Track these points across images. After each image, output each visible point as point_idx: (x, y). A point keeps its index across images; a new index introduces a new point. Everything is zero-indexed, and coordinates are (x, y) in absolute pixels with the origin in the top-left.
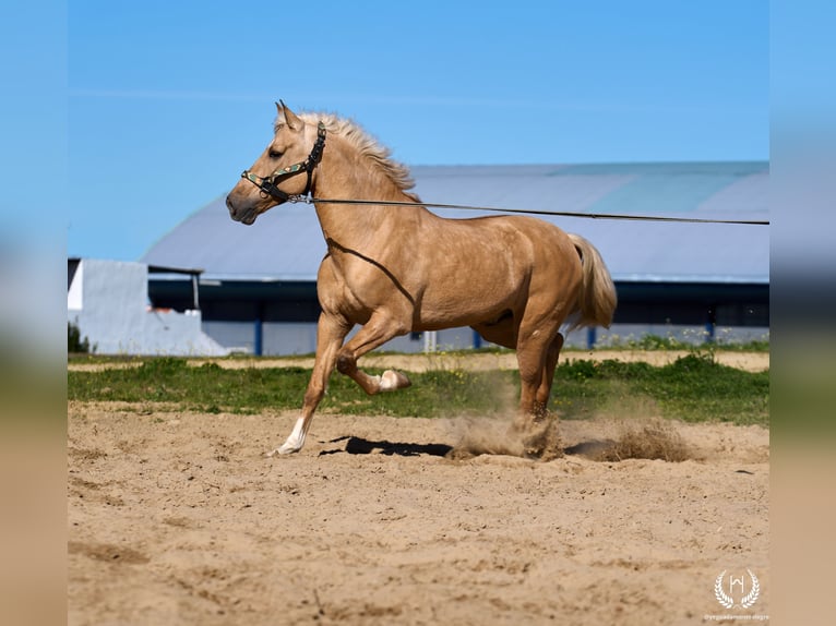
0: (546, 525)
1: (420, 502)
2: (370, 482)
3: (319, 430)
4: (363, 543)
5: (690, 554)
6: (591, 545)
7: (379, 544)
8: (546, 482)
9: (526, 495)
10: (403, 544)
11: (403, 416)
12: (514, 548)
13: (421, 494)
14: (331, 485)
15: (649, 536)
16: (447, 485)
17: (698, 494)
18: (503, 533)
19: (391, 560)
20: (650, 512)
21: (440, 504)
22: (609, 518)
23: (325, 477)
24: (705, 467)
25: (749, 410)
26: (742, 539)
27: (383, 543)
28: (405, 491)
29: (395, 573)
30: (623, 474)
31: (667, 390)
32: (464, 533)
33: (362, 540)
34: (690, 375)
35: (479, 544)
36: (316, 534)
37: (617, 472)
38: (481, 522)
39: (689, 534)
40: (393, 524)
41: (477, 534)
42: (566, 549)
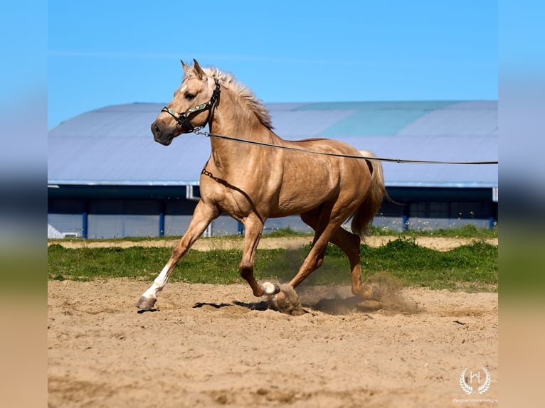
0: (303, 362)
1: (212, 345)
2: (176, 330)
3: (136, 293)
4: (174, 375)
5: (407, 383)
6: (337, 376)
7: (185, 375)
8: (299, 330)
9: (286, 340)
10: (202, 375)
11: (195, 283)
12: (283, 379)
13: (212, 339)
14: (148, 333)
15: (376, 370)
16: (230, 332)
17: (407, 339)
18: (274, 368)
19: (196, 387)
20: (375, 352)
21: (226, 346)
22: (347, 357)
23: (143, 327)
24: (411, 319)
25: (441, 278)
26: (442, 372)
27: (188, 374)
28: (201, 337)
29: (201, 397)
30: (353, 325)
31: (382, 264)
32: (245, 368)
33: (173, 373)
34: (398, 253)
35: (258, 376)
36: (140, 368)
37: (349, 323)
38: (257, 359)
39: (405, 368)
40: (194, 361)
41: (255, 368)
42: (320, 379)
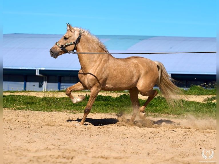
0: (79, 145)
1: (40, 137)
2: (25, 131)
3: (10, 114)
4: (22, 149)
5: (122, 155)
6: (92, 151)
7: (27, 150)
8: (79, 132)
9: (73, 136)
10: (34, 150)
11: (36, 111)
12: (69, 152)
13: (40, 135)
14: (13, 131)
15: (110, 149)
16: (49, 132)
17: (126, 136)
18: (65, 147)
19: (31, 155)
20: (111, 141)
21: (46, 138)
22: (98, 143)
23: (11, 129)
24: (128, 128)
26: (139, 150)
27: (28, 149)
28: (36, 134)
29: (32, 159)
30: (103, 130)
31: (117, 104)
32: (54, 147)
33: (22, 148)
34: (124, 100)
35: (58, 150)
36: (8, 146)
37: (101, 129)
38: (59, 143)
39: (123, 148)
40: (32, 144)
41: (57, 147)
42: (85, 152)
